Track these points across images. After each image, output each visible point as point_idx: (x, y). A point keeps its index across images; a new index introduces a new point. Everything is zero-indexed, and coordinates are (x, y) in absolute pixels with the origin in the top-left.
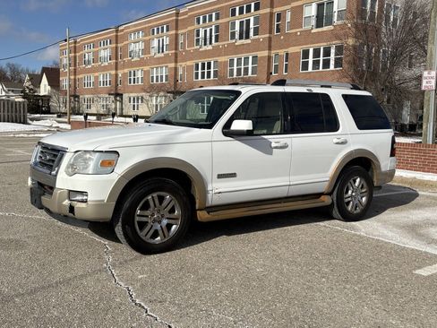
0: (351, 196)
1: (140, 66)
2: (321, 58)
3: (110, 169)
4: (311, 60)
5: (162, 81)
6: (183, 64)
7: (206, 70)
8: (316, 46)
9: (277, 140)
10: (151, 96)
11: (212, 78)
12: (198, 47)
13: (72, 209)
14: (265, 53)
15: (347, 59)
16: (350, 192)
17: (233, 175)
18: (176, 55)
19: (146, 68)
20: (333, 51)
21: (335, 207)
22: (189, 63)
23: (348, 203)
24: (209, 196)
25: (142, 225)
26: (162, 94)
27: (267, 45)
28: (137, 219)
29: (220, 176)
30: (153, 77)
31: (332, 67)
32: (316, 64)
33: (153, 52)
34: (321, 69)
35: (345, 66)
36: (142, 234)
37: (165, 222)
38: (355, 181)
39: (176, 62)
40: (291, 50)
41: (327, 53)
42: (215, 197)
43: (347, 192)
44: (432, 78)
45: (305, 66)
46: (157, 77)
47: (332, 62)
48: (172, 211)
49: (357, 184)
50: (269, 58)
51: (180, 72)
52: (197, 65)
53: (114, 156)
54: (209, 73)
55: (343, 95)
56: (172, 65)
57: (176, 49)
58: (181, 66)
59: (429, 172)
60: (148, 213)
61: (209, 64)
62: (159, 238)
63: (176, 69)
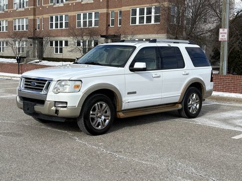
0: (191, 104)
1: (4, 17)
2: (145, 16)
3: (78, 90)
4: (138, 16)
5: (23, 29)
6: (41, 17)
7: (59, 22)
8: (142, 6)
9: (155, 73)
10: (15, 41)
11: (64, 28)
12: (52, 4)
13: (57, 111)
14: (104, 11)
15: (164, 17)
16: (191, 102)
17: (135, 93)
18: (34, 9)
19: (10, 19)
20: (153, 11)
21: (183, 110)
22: (45, 16)
23: (190, 108)
24: (123, 104)
25: (93, 119)
26: (23, 39)
27: (105, 4)
28: (91, 116)
29: (129, 93)
30: (15, 26)
31: (153, 22)
32: (141, 19)
33: (15, 7)
34: (145, 23)
35: (162, 21)
36: (93, 124)
37: (103, 117)
38: (193, 96)
39: (34, 15)
40: (124, 9)
41: (149, 12)
42: (126, 105)
43: (189, 102)
44: (225, 33)
45: (134, 21)
46: (19, 26)
47: (153, 19)
48: (106, 112)
49: (194, 97)
50: (108, 14)
51: (38, 23)
52: (52, 18)
53: (80, 82)
54: (61, 24)
55: (186, 48)
56: (32, 17)
57: (35, 5)
58: (39, 18)
59: (226, 92)
60: (95, 113)
61: (61, 17)
62: (100, 126)
63: (34, 20)
